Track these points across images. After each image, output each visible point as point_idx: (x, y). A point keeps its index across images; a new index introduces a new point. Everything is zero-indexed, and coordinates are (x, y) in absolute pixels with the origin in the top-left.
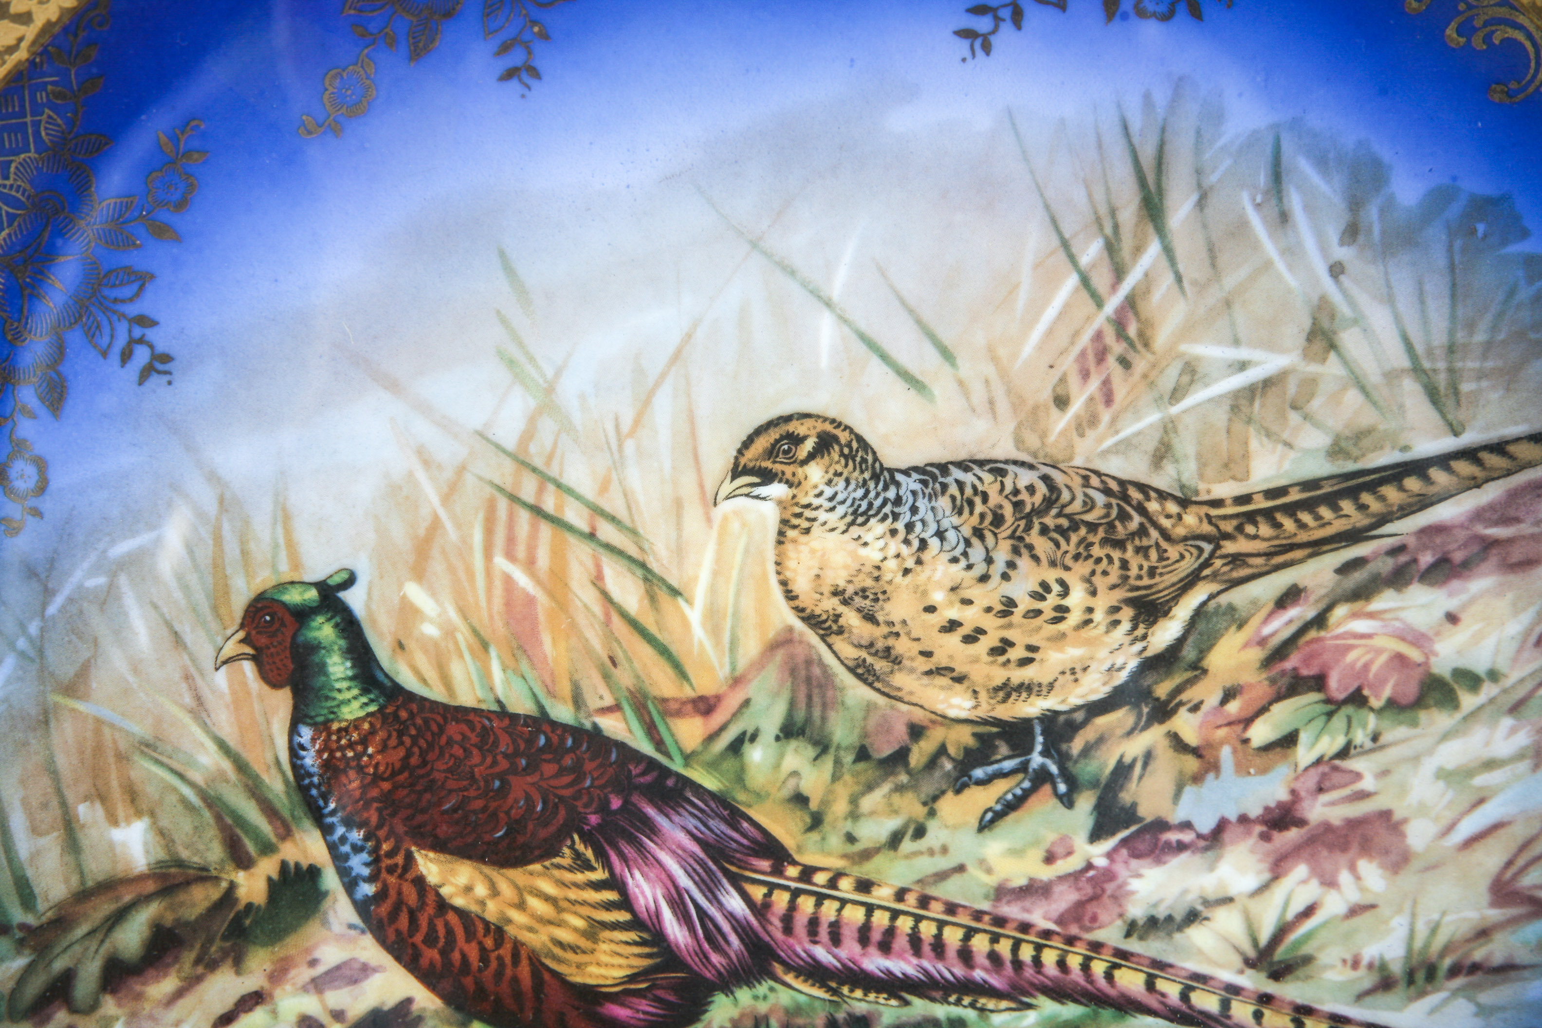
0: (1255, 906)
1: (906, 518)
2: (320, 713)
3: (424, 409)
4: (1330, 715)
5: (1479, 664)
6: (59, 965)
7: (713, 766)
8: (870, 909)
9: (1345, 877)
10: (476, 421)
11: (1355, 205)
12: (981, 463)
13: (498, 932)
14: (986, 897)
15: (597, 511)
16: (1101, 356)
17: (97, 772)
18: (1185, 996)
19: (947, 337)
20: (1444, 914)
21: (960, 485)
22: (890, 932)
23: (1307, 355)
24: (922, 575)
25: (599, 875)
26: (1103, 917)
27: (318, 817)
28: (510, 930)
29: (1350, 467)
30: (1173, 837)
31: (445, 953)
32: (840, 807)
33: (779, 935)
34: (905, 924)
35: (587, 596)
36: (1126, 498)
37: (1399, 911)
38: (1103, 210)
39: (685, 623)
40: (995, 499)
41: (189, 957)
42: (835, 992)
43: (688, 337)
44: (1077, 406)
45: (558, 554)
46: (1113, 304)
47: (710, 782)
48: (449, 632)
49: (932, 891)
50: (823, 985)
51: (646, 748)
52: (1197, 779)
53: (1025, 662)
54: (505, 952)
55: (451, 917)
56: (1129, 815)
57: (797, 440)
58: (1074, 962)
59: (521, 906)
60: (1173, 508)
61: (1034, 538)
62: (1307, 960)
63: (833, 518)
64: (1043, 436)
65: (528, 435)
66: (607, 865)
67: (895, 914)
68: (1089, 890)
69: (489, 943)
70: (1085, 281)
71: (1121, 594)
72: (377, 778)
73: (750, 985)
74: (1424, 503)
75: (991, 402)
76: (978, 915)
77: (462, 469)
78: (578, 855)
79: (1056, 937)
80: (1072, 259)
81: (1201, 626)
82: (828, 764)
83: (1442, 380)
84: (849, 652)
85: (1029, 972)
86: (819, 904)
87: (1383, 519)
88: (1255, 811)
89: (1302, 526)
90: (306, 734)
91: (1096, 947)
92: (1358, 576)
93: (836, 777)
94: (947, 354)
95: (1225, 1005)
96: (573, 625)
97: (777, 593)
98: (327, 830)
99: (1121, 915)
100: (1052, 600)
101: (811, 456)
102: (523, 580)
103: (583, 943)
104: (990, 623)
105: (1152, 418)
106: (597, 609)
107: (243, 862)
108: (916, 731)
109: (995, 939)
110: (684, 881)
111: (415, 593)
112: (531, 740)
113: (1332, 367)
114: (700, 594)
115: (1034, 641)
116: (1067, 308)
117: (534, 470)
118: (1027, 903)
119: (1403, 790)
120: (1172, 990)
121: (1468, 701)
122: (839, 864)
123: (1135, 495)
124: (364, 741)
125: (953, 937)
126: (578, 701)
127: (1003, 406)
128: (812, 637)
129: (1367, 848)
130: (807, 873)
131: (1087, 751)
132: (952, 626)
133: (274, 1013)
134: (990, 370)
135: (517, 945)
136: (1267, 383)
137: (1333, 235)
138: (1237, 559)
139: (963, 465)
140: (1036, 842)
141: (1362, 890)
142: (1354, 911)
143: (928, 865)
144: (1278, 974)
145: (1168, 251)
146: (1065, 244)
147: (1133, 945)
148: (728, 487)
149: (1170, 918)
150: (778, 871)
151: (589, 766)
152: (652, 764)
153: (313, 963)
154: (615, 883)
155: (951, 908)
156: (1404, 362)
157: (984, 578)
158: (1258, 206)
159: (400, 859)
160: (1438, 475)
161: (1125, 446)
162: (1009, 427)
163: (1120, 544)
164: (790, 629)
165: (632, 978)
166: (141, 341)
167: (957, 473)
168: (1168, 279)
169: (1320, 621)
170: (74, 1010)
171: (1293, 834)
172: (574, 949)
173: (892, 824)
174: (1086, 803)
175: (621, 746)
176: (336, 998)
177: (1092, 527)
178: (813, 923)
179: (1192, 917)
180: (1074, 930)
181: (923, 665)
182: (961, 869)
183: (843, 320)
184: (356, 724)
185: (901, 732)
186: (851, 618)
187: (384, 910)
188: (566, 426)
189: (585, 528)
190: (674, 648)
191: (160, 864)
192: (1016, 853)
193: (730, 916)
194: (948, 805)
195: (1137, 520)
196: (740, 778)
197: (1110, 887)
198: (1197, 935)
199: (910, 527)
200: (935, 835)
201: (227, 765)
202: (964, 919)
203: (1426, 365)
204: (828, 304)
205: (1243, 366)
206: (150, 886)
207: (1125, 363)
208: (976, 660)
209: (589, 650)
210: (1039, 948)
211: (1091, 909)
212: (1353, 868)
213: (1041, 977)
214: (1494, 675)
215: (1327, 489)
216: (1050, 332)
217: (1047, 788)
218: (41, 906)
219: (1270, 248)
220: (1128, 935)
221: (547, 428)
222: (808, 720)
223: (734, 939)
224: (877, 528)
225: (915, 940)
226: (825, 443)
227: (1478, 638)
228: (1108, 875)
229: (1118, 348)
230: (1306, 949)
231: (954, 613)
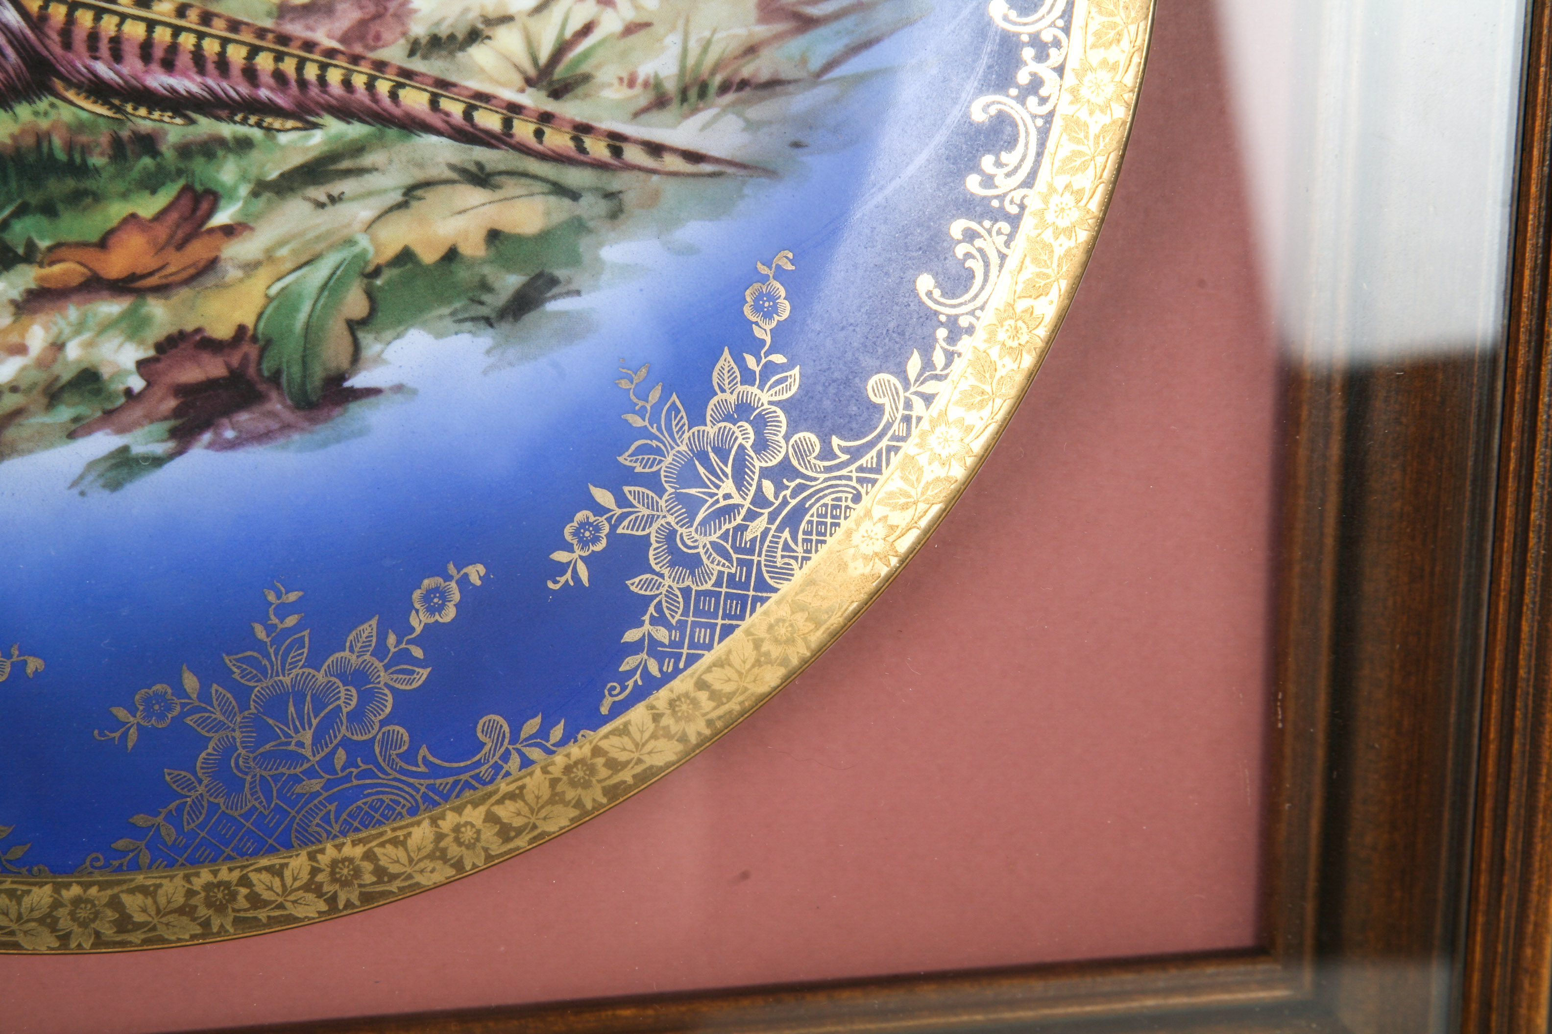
0: (534, 24)
8: (151, 25)
14: (269, 14)
18: (468, 115)
20: (714, 32)
22: (173, 49)
26: (386, 36)
33: (58, 50)
34: (187, 41)
37: (673, 29)
42: (119, 109)
50: (106, 102)
58: (359, 81)
62: (586, 78)
67: (177, 31)
68: (371, 9)
73: (31, 102)
76: (261, 33)
79: (340, 56)
85: (314, 91)
86: (97, 18)
91: (380, 66)
95: (508, 123)
99: (404, 34)
109: (279, 57)
118: (311, 22)
120: (455, 109)
125: (237, 54)
141: (638, 7)
142: (630, 29)
144: (557, 94)
147: (417, 65)
149: (452, 37)
155: (234, 25)
178: (93, 38)
179: (474, 36)
180: (358, 49)
197: (392, 6)
198: (479, 54)
210: (324, 67)
211: (374, 27)
213: (326, 97)
220: (412, 53)
223: (10, 52)
225: (198, 57)
230: (585, 68)
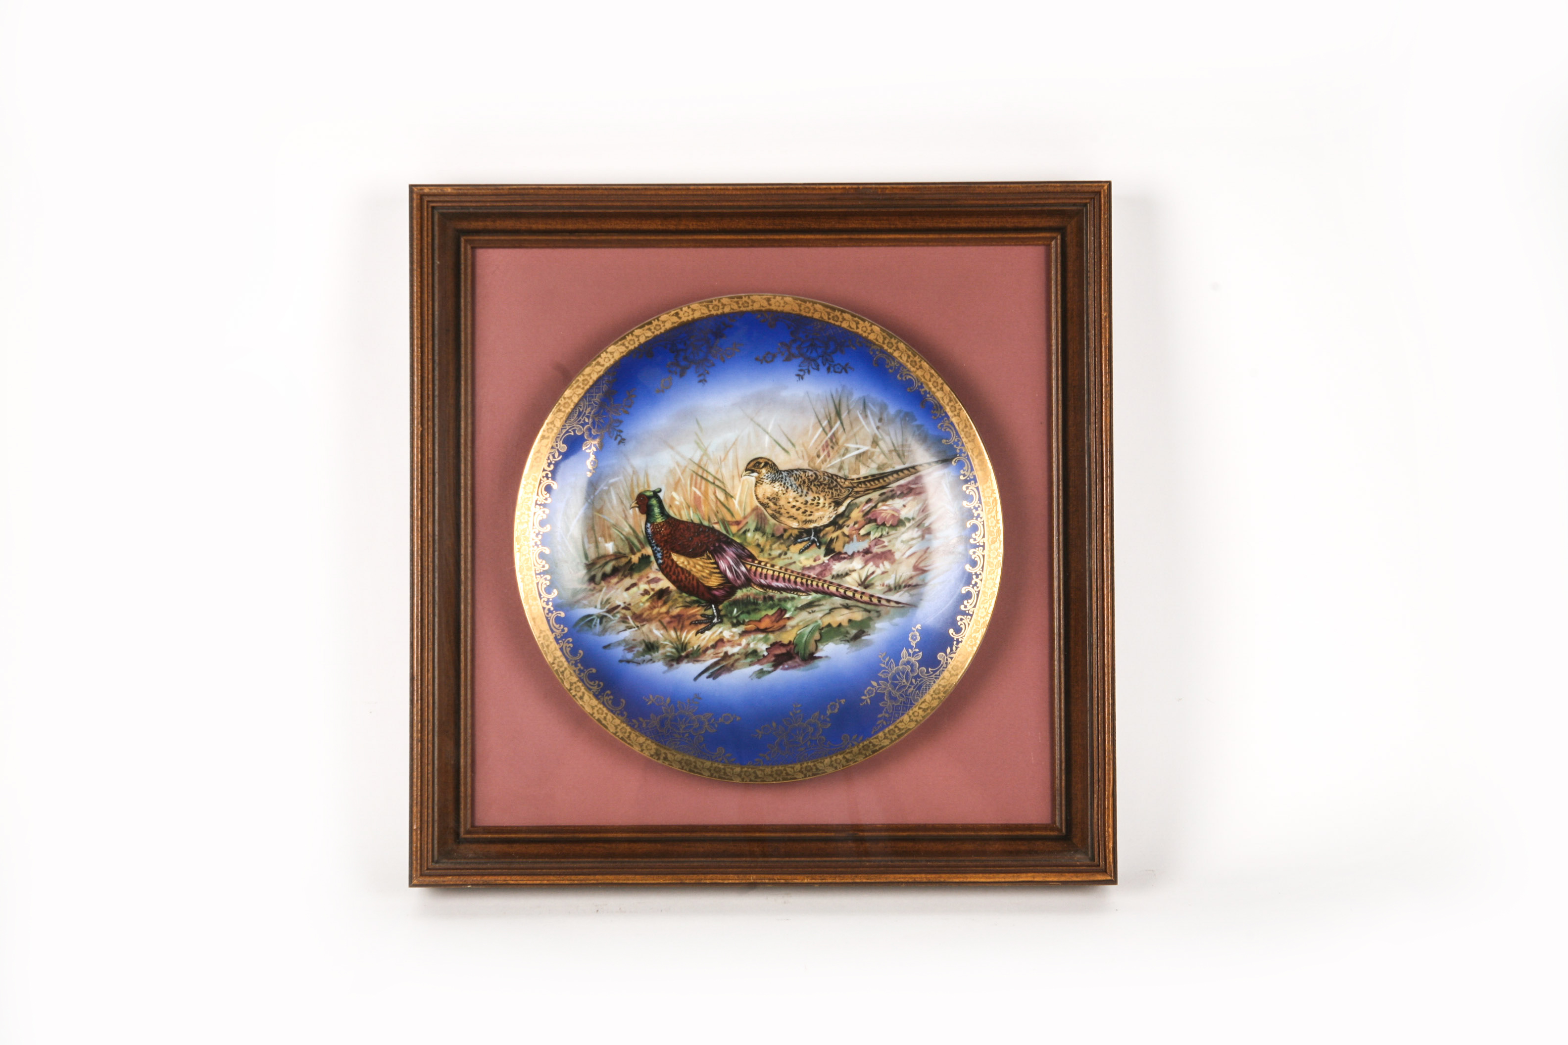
0: (861, 572)
1: (784, 481)
2: (652, 520)
3: (678, 453)
4: (878, 528)
5: (910, 516)
6: (593, 573)
7: (739, 537)
8: (774, 571)
9: (881, 565)
10: (689, 456)
11: (881, 413)
12: (801, 470)
13: (689, 573)
15: (715, 478)
16: (827, 446)
17: (603, 531)
18: (845, 593)
19: (793, 441)
21: (796, 475)
22: (778, 577)
23: (872, 446)
24: (787, 495)
25: (713, 561)
26: (827, 574)
27: (650, 544)
28: (692, 573)
29: (882, 472)
30: (843, 556)
31: (677, 577)
32: (768, 547)
33: (753, 576)
34: (782, 575)
35: (712, 497)
36: (832, 478)
37: (893, 573)
38: (828, 414)
39: (734, 504)
40: (804, 478)
41: (620, 574)
42: (765, 590)
43: (736, 440)
44: (822, 457)
45: (706, 487)
46: (830, 434)
47: (738, 541)
48: (681, 503)
49: (789, 568)
50: (763, 589)
51: (724, 532)
52: (848, 542)
53: (810, 515)
54: (691, 577)
55: (679, 569)
56: (833, 551)
57: (760, 463)
58: (820, 584)
59: (695, 567)
60: (843, 480)
61: (812, 487)
62: (873, 584)
63: (768, 481)
64: (814, 464)
65: (701, 460)
66: (715, 559)
67: (780, 573)
68: (824, 568)
69: (687, 575)
70: (824, 429)
71: (831, 500)
72: (664, 536)
73: (746, 588)
74: (898, 480)
75: (803, 456)
76: (798, 573)
77: (686, 467)
78: (708, 556)
79: (816, 579)
80: (821, 425)
81: (849, 508)
82: (765, 537)
83: (901, 453)
84: (771, 512)
85: (810, 587)
86: (762, 570)
87: (889, 484)
88: (861, 550)
89: (871, 485)
90: (649, 525)
91: (825, 581)
92: (884, 497)
93: (767, 540)
94: (793, 445)
95: (854, 595)
96: (709, 503)
97: (755, 498)
98: (652, 547)
100: (816, 501)
101: (763, 467)
102: (698, 493)
103: (709, 576)
104: (802, 506)
105: (838, 460)
106: (714, 500)
107: (633, 553)
108: (785, 530)
109: (802, 579)
110: (732, 563)
111: (674, 494)
112: (699, 529)
113: (877, 450)
114: (737, 497)
115: (812, 510)
116: (820, 435)
117: (701, 468)
119: (894, 545)
120: (842, 591)
121: (908, 525)
122: (767, 560)
123: (835, 478)
124: (662, 527)
125: (793, 578)
126: (709, 521)
127: (806, 457)
128: (762, 508)
129: (886, 558)
130: (760, 562)
131: (824, 535)
132: (794, 507)
133: (639, 588)
134: (803, 449)
135: (693, 576)
136: (864, 453)
137: (877, 420)
138: (857, 492)
139: (797, 470)
140: (812, 557)
141: (885, 568)
142: (883, 573)
143: (787, 561)
145: (842, 423)
146: (819, 421)
147: (834, 581)
148: (744, 473)
149: (842, 575)
150: (753, 562)
151: (711, 536)
152: (725, 536)
153: (648, 577)
154: (716, 563)
155: (792, 572)
156: (893, 448)
157: (801, 496)
158: (861, 414)
159: (668, 555)
160: (900, 473)
161: (833, 466)
162: (807, 461)
163: (831, 489)
164: (757, 506)
165: (719, 585)
166: (619, 435)
167: (795, 472)
168: (841, 430)
169: (875, 506)
170: (595, 584)
171: (869, 555)
172: (706, 578)
173: (779, 552)
174: (823, 548)
175: (719, 532)
176: (653, 586)
177: (825, 485)
178: (761, 574)
179: (847, 574)
180: (820, 577)
181: (787, 515)
182: (794, 562)
183: (771, 437)
184: (660, 523)
185: (782, 530)
186: (771, 504)
187: (664, 566)
188: (709, 459)
189: (712, 481)
190: (732, 509)
191: (615, 553)
192: (807, 559)
193: (742, 572)
194: (792, 548)
195: (835, 483)
196: (745, 539)
197: (828, 567)
198: (848, 578)
199: (785, 484)
200: (789, 554)
201: (631, 531)
202: (795, 574)
203: (897, 449)
204: (767, 433)
205: (858, 449)
206: (613, 557)
207: (832, 448)
208: (799, 514)
209: (712, 510)
210: (812, 581)
211: (824, 572)
212: (883, 563)
213: (812, 588)
214: (913, 519)
215: (877, 477)
216: (816, 441)
217: (814, 545)
218: (590, 559)
219: (863, 423)
221: (705, 458)
222: (761, 527)
223: (743, 577)
224: (777, 484)
225: (784, 578)
226: (766, 464)
227: (910, 510)
228: (828, 565)
229: (831, 444)
230: (872, 582)
231: (794, 503)
